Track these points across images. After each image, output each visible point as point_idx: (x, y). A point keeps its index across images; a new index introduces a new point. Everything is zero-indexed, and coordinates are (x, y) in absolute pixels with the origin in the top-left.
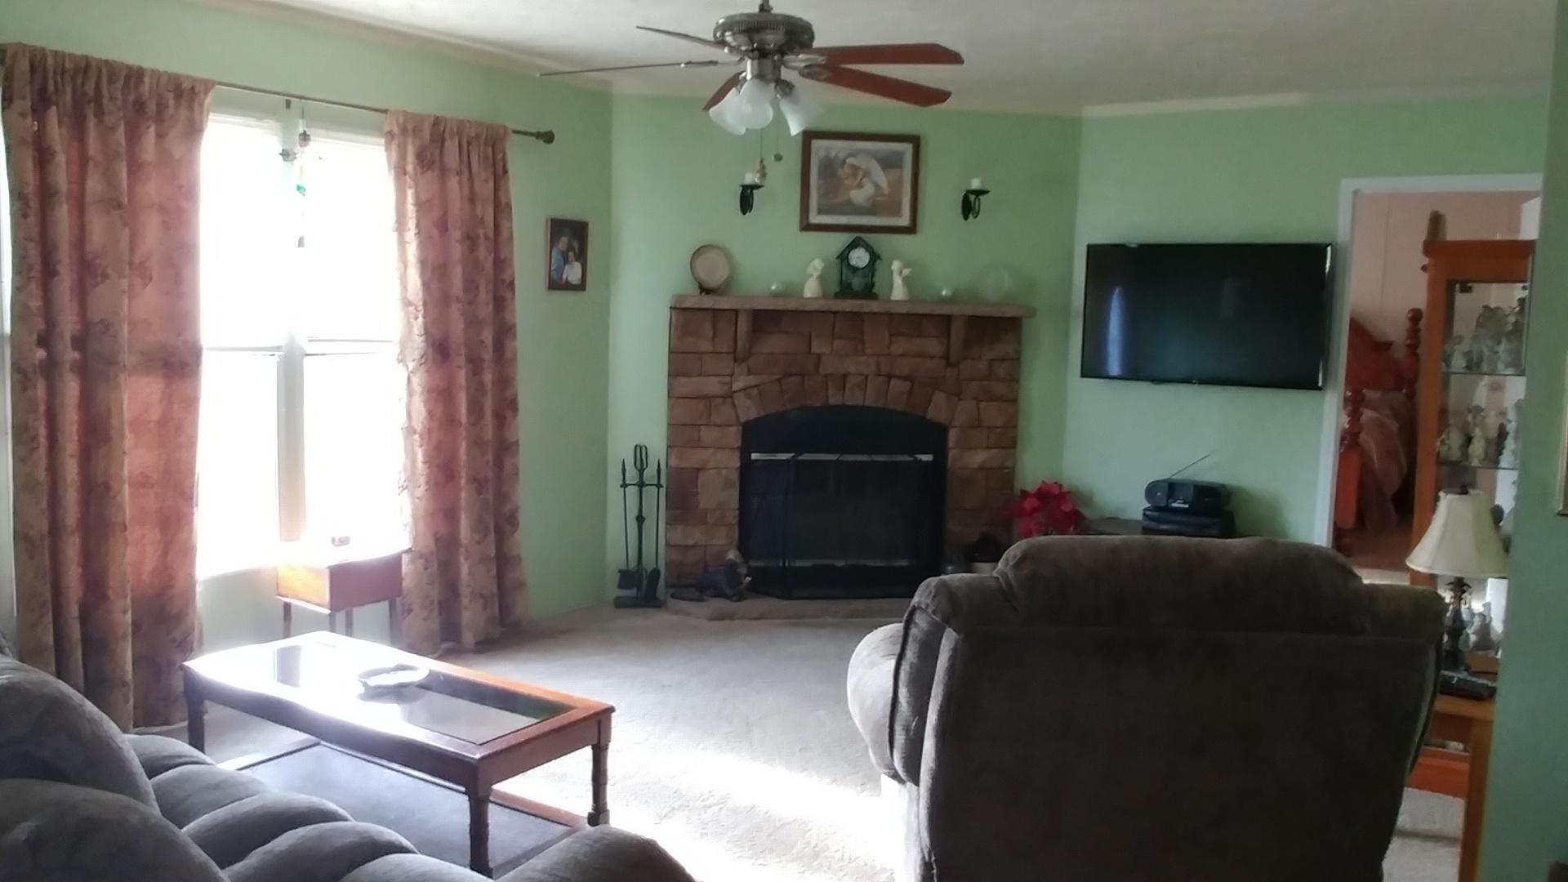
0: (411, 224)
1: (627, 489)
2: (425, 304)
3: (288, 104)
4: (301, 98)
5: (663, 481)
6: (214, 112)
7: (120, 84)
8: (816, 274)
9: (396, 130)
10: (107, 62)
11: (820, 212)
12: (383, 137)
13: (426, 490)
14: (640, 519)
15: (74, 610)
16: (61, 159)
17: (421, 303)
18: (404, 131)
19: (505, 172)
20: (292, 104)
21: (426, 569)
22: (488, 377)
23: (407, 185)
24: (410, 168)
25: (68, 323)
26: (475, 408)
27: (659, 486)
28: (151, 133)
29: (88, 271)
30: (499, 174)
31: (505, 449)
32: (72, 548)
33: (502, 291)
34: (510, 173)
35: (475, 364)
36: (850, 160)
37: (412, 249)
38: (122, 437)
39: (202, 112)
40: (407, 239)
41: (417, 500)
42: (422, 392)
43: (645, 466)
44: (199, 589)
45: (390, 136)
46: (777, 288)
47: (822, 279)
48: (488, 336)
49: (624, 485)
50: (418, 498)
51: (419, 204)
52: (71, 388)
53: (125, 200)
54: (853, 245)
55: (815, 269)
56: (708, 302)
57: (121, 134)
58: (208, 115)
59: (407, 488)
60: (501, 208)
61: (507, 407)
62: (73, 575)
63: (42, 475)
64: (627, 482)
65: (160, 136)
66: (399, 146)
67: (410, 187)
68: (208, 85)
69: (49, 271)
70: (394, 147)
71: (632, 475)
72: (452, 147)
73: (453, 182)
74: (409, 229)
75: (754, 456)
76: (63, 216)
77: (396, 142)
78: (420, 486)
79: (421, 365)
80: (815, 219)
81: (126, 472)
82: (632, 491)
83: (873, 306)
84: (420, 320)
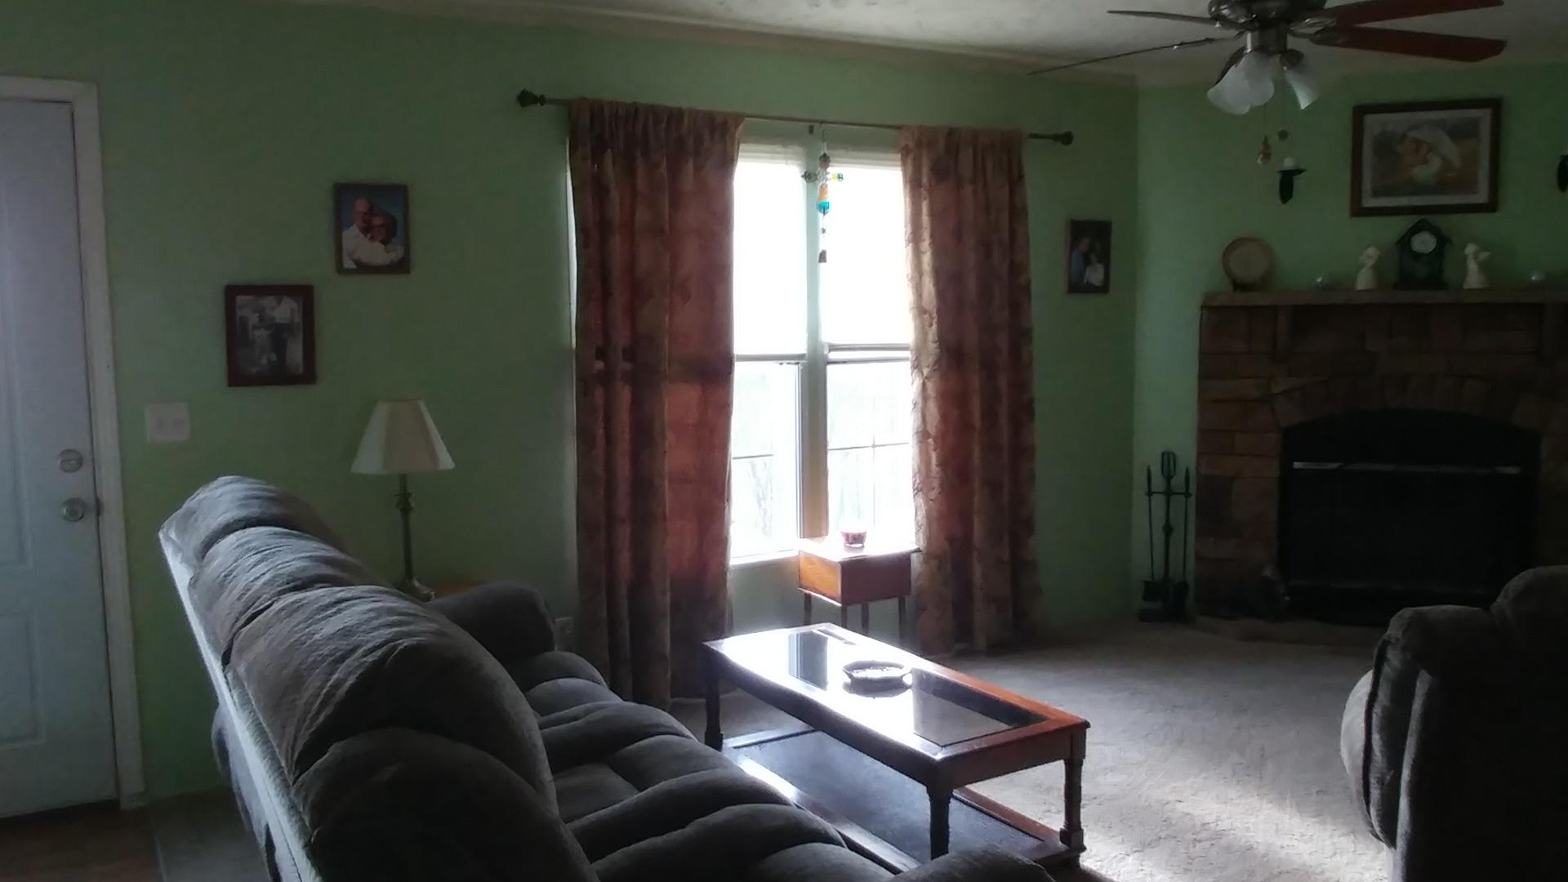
0: (926, 235)
1: (1152, 497)
2: (939, 311)
3: (811, 130)
4: (822, 122)
5: (1193, 489)
6: (745, 142)
7: (664, 125)
8: (1370, 263)
9: (911, 144)
10: (652, 107)
11: (1376, 193)
12: (898, 152)
13: (940, 493)
14: (1168, 530)
15: (623, 590)
16: (615, 194)
17: (935, 310)
18: (919, 145)
19: (1021, 177)
20: (815, 129)
21: (939, 568)
22: (1003, 382)
23: (923, 197)
24: (925, 180)
25: (621, 337)
26: (989, 414)
27: (1187, 495)
28: (690, 166)
29: (638, 291)
30: (1015, 180)
31: (1022, 453)
32: (624, 534)
33: (1018, 295)
34: (1027, 178)
35: (989, 369)
36: (1412, 134)
37: (927, 259)
38: (664, 438)
39: (733, 144)
40: (923, 250)
41: (931, 502)
42: (936, 397)
43: (1172, 474)
44: (730, 576)
45: (905, 152)
46: (1322, 281)
47: (1377, 268)
48: (1003, 341)
49: (1150, 493)
50: (932, 500)
51: (933, 214)
52: (624, 395)
53: (667, 228)
54: (1416, 230)
55: (1369, 257)
56: (1242, 299)
57: (663, 170)
58: (739, 145)
59: (921, 490)
60: (1017, 213)
61: (1023, 412)
62: (624, 559)
63: (599, 470)
64: (1153, 490)
65: (698, 168)
66: (914, 159)
67: (925, 199)
68: (738, 118)
69: (606, 294)
70: (910, 161)
71: (1158, 482)
72: (966, 158)
73: (968, 190)
74: (924, 240)
75: (1297, 465)
76: (617, 242)
77: (911, 156)
78: (934, 489)
79: (935, 370)
80: (1369, 202)
81: (666, 467)
82: (1159, 501)
83: (1441, 297)
84: (935, 327)
